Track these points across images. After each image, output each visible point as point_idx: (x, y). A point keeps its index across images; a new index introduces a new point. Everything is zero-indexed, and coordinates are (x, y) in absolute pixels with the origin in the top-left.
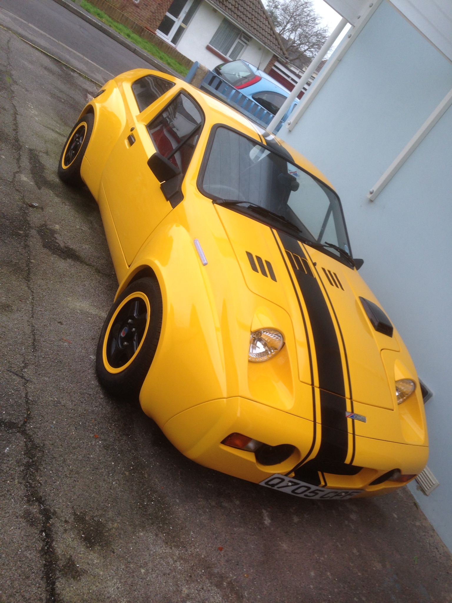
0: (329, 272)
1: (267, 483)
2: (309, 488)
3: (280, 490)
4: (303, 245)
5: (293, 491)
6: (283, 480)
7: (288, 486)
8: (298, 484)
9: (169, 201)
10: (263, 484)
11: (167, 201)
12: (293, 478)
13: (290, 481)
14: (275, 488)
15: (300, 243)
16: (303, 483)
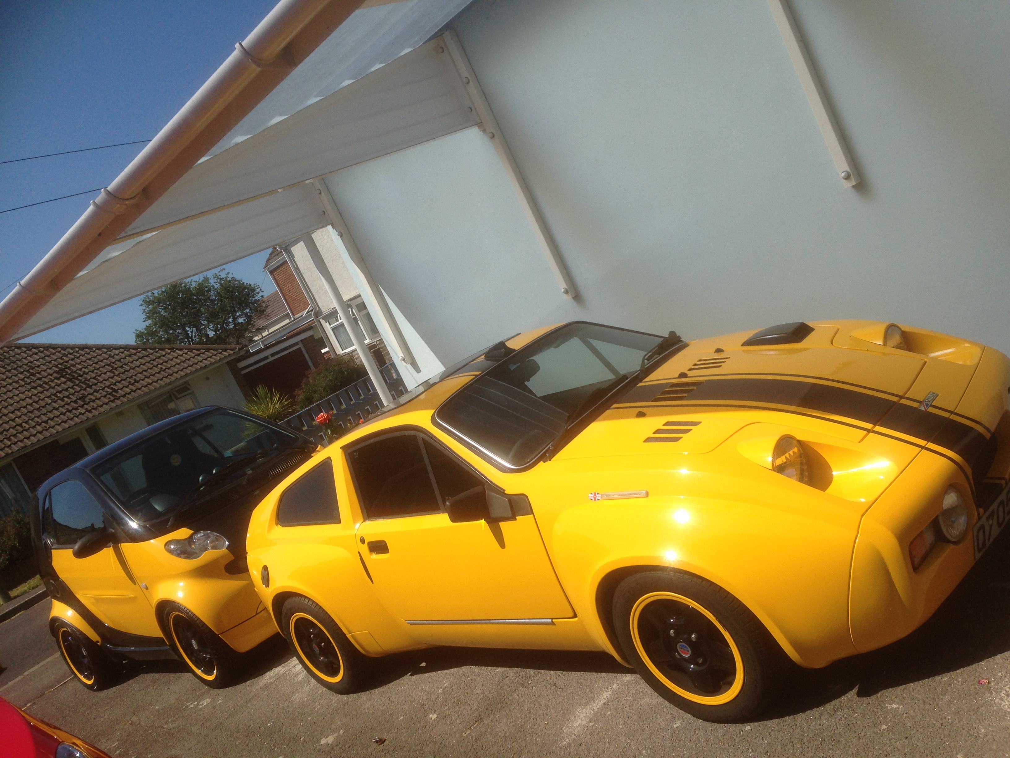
0: (695, 365)
1: (979, 550)
2: (1002, 502)
3: (991, 540)
4: (644, 382)
5: (999, 525)
6: (982, 527)
7: (991, 526)
8: (993, 511)
9: (517, 517)
10: (978, 556)
11: (516, 519)
12: (985, 511)
13: (988, 519)
14: (988, 544)
15: (640, 384)
16: (994, 506)
